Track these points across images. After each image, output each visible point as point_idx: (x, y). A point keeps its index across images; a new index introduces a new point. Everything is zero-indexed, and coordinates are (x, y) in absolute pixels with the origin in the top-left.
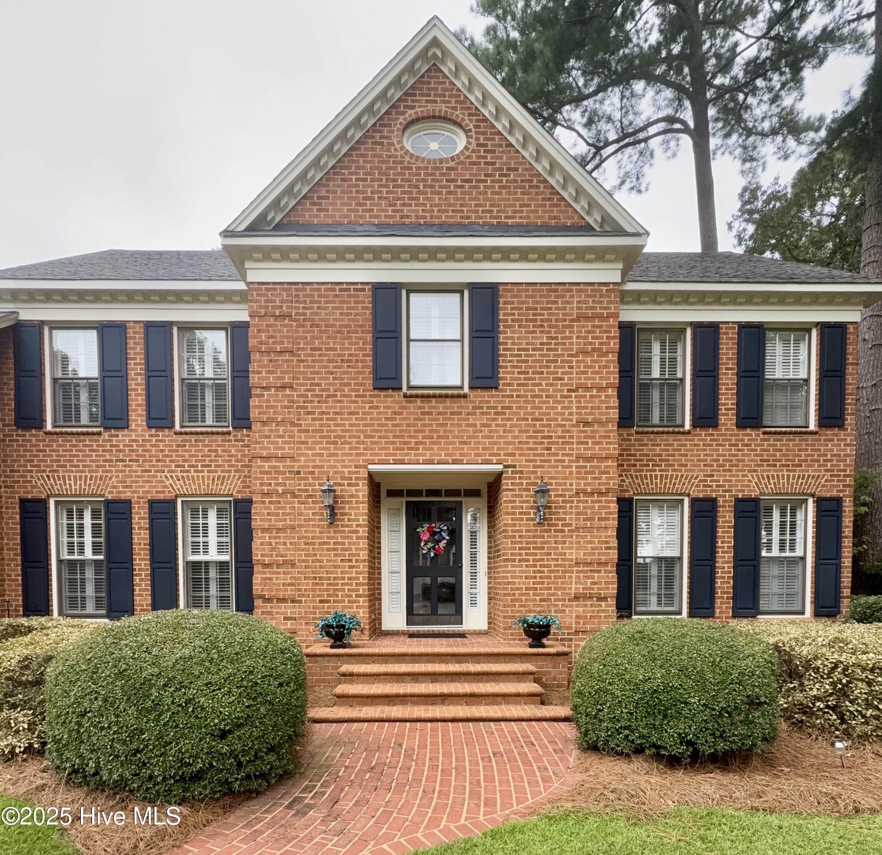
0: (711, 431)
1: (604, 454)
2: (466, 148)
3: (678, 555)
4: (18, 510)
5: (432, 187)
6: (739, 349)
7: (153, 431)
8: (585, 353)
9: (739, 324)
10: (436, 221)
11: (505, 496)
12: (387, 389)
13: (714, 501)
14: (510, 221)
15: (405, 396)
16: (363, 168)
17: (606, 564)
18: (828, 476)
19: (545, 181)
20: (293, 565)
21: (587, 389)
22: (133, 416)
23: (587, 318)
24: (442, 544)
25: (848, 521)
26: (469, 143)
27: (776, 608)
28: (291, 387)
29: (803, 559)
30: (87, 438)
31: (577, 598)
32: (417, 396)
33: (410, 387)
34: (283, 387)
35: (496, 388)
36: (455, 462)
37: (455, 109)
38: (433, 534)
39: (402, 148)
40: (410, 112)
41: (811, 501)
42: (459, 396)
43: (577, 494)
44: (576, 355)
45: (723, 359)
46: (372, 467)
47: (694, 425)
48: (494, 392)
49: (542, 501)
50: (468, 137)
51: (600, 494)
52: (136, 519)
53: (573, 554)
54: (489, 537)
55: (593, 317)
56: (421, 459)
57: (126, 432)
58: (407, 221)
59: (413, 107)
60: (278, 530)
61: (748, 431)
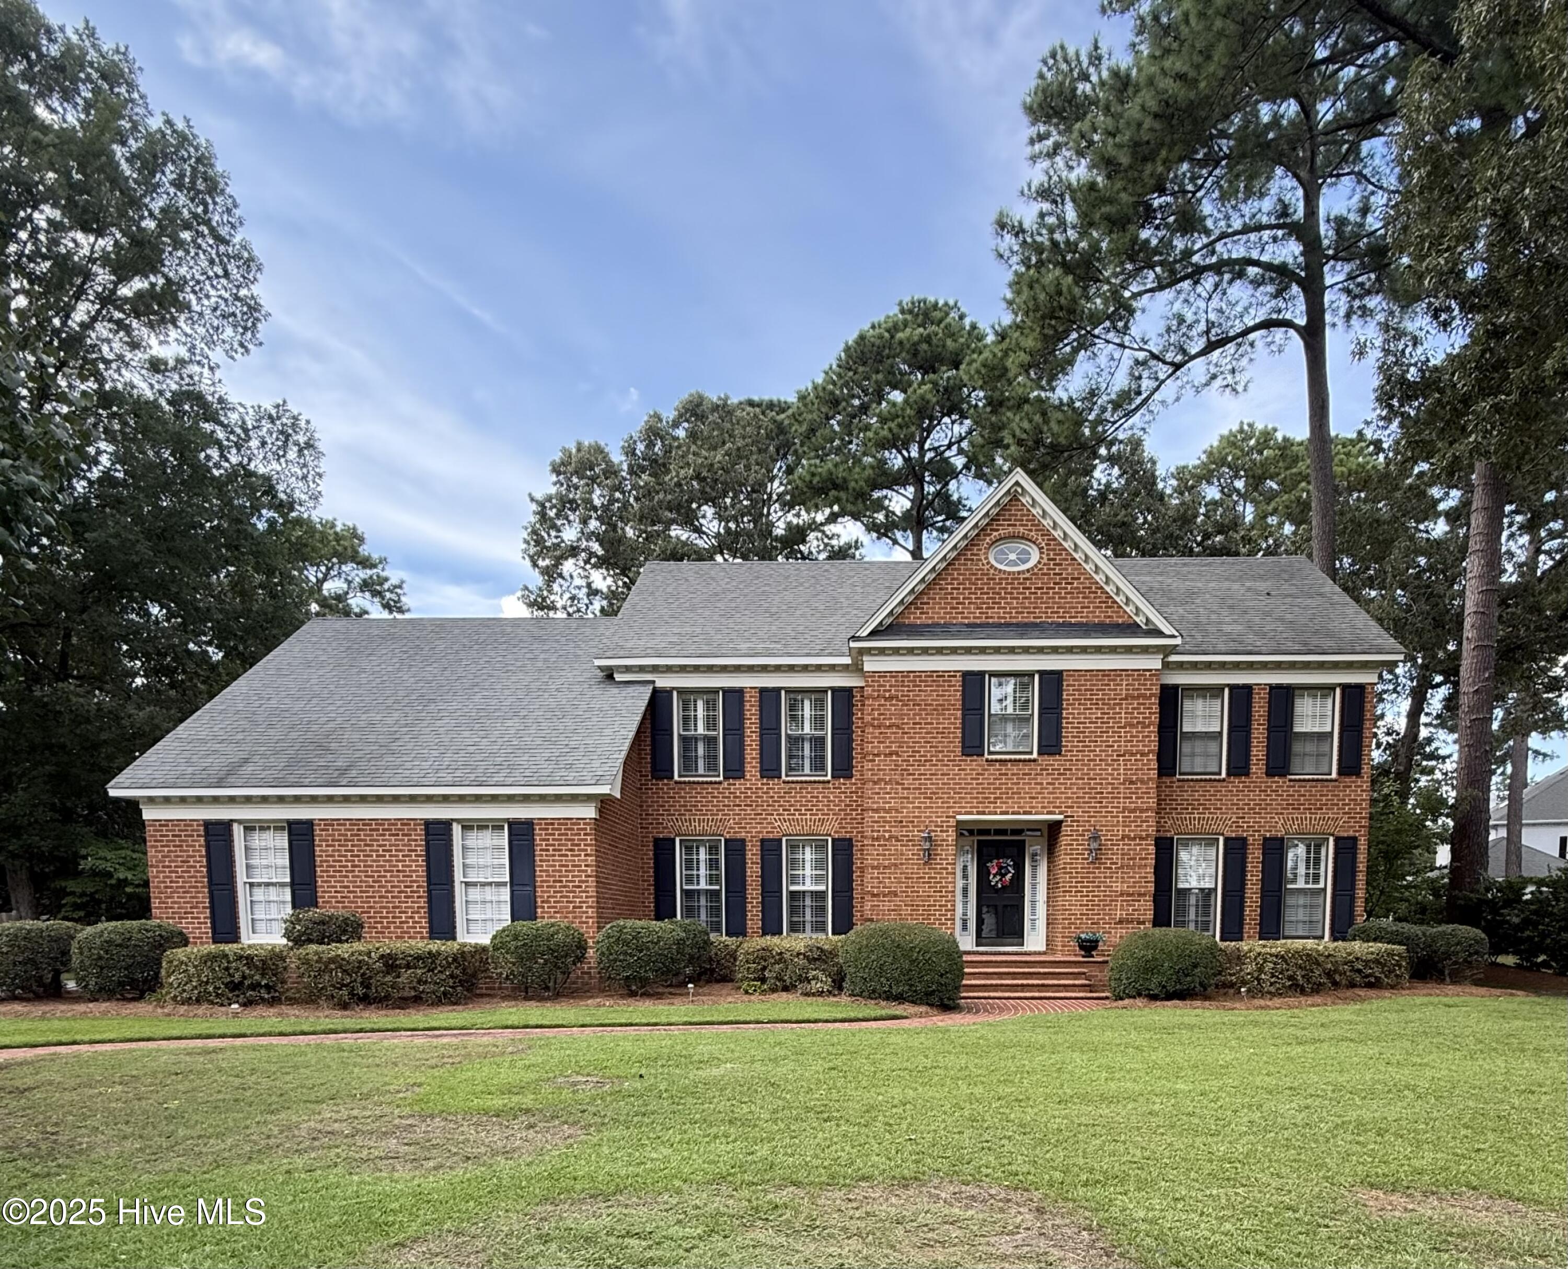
0: (1243, 779)
1: (1145, 806)
2: (1039, 562)
3: (1213, 886)
4: (651, 848)
5: (1012, 593)
6: (1270, 707)
7: (765, 781)
8: (1132, 725)
9: (1270, 685)
10: (1014, 621)
11: (1064, 841)
12: (972, 755)
13: (1244, 840)
14: (1073, 620)
15: (987, 760)
16: (957, 579)
17: (1144, 895)
18: (1346, 817)
19: (1102, 588)
20: (896, 895)
21: (1132, 754)
22: (748, 767)
23: (1133, 698)
24: (1009, 876)
25: (1362, 857)
26: (1041, 558)
27: (1300, 933)
28: (897, 754)
29: (1325, 889)
30: (710, 787)
31: (1121, 922)
32: (996, 761)
33: (990, 753)
34: (891, 754)
35: (1060, 754)
36: (1025, 813)
37: (1031, 530)
38: (1000, 868)
39: (988, 563)
40: (995, 533)
41: (1331, 839)
42: (1030, 760)
43: (1123, 839)
44: (1124, 727)
45: (1256, 715)
46: (959, 817)
47: (1229, 774)
48: (1057, 757)
49: (1094, 845)
50: (1041, 553)
51: (1141, 838)
52: (749, 855)
53: (1118, 887)
54: (1049, 871)
55: (1138, 697)
56: (998, 810)
57: (742, 781)
58: (991, 621)
59: (997, 530)
60: (885, 868)
61: (1276, 779)
